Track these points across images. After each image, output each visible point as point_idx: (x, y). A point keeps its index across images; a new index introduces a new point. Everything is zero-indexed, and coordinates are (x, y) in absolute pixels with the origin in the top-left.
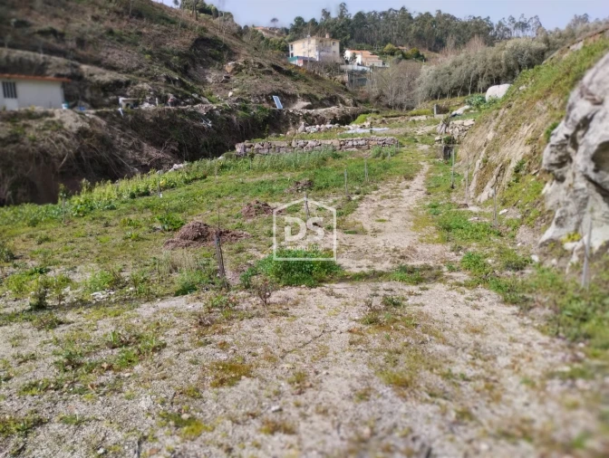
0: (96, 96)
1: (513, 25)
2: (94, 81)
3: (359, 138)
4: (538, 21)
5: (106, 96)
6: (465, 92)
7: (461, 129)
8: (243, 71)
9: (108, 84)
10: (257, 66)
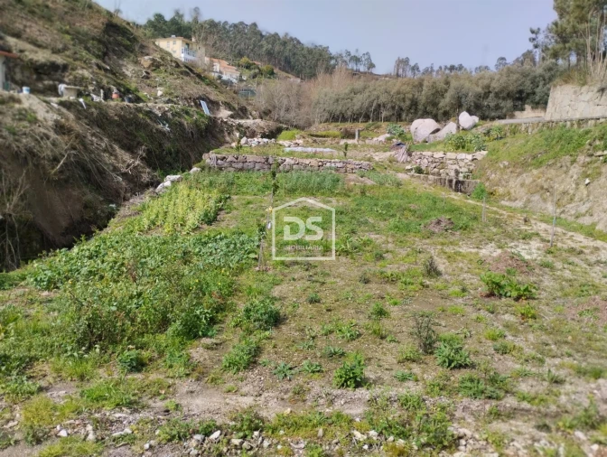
0: (28, 78)
1: (349, 58)
2: (26, 60)
3: (337, 160)
4: (369, 58)
5: (40, 79)
6: (367, 118)
7: (430, 160)
8: (161, 68)
9: (43, 66)
10: (174, 64)
